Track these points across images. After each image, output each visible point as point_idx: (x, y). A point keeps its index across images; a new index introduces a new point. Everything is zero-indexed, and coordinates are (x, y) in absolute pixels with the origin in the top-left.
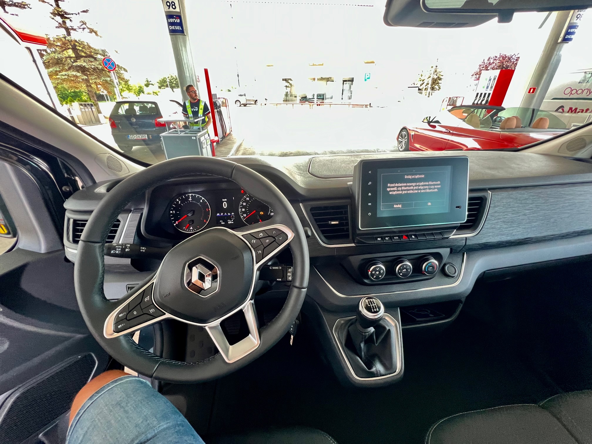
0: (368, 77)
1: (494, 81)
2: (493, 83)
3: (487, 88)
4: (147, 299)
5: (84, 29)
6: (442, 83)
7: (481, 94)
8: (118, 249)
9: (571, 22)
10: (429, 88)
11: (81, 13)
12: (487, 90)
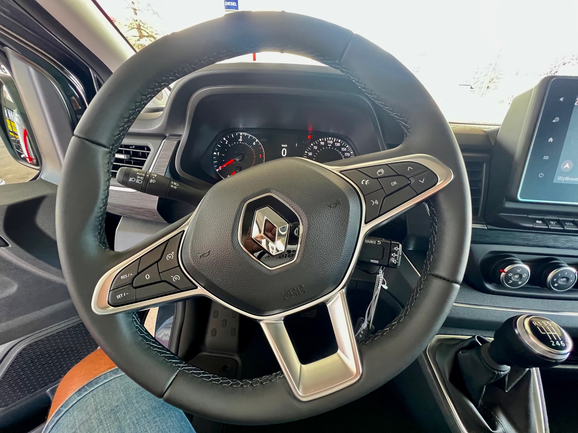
4: (169, 257)
5: (148, 10)
8: (139, 177)
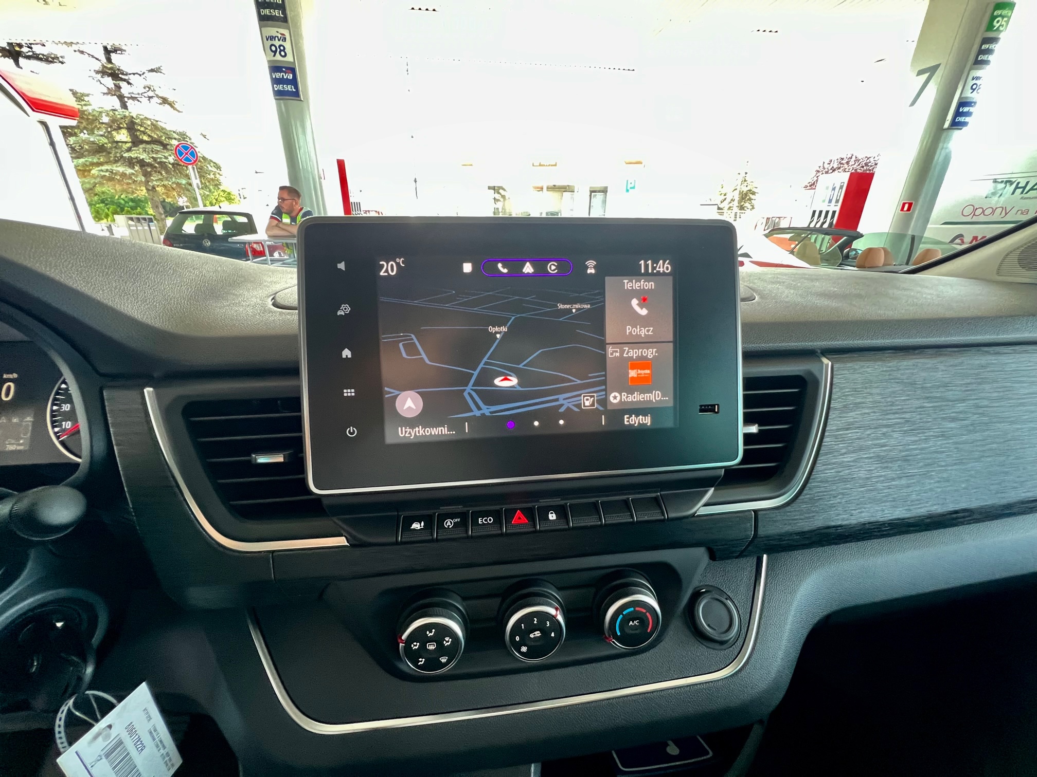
0: (632, 186)
1: (841, 190)
2: (839, 194)
3: (830, 201)
5: (150, 98)
6: (757, 200)
7: (821, 212)
9: (962, 96)
10: (735, 206)
11: (147, 74)
12: (830, 206)
